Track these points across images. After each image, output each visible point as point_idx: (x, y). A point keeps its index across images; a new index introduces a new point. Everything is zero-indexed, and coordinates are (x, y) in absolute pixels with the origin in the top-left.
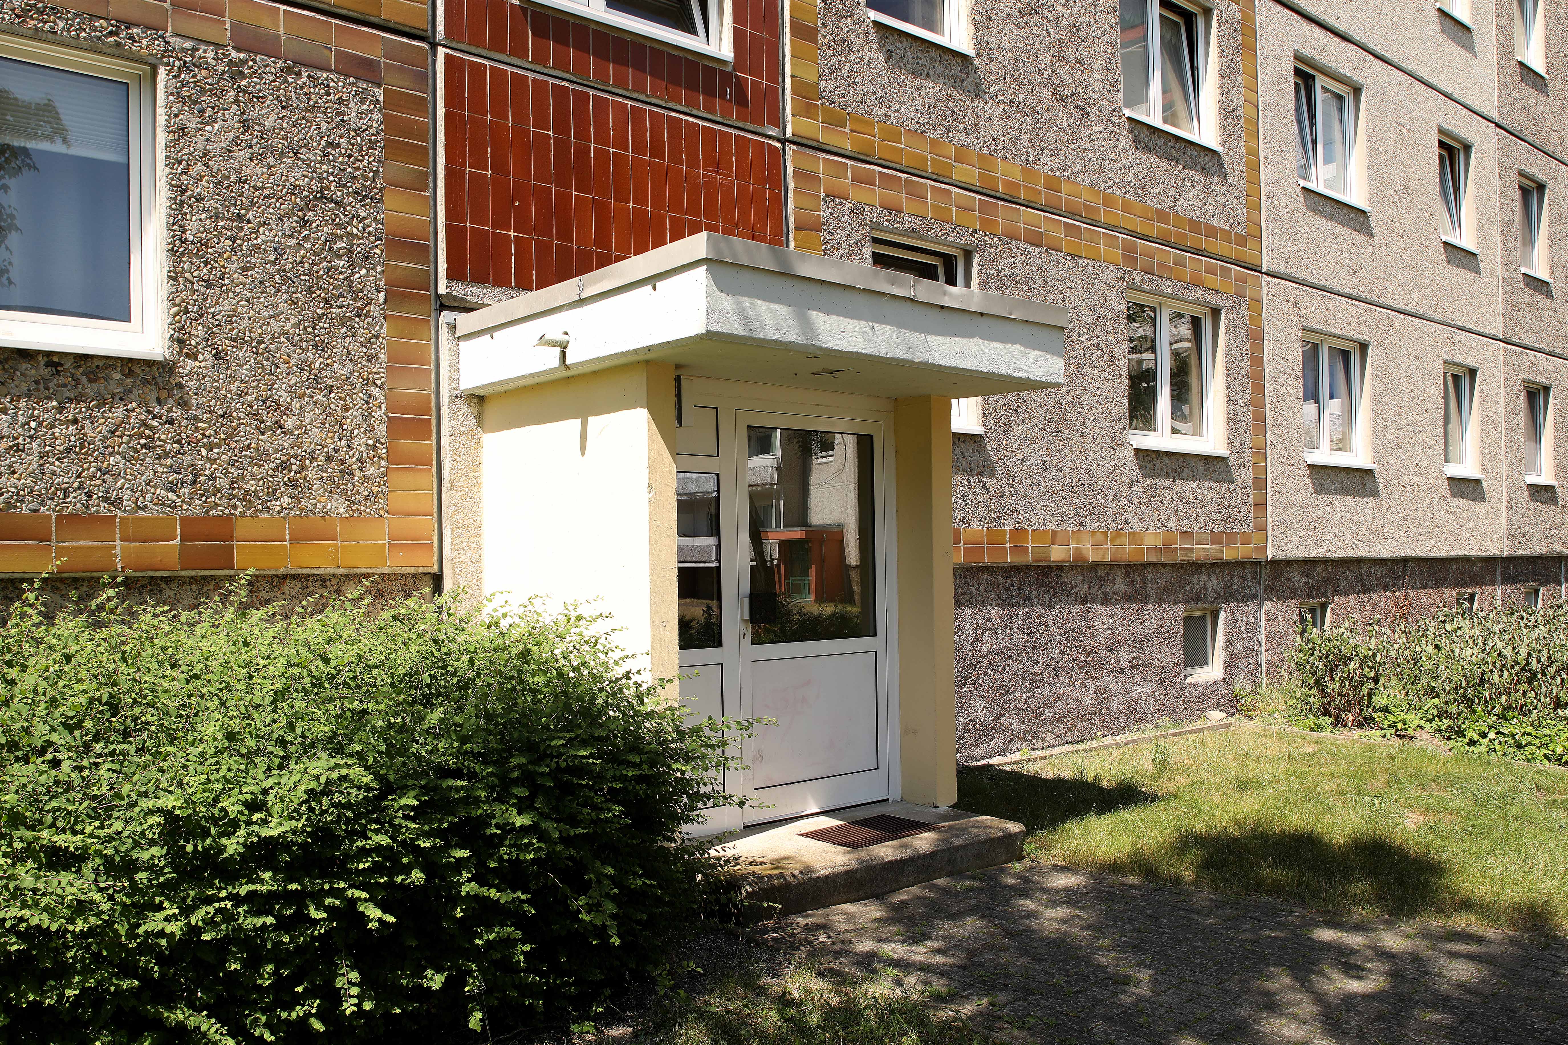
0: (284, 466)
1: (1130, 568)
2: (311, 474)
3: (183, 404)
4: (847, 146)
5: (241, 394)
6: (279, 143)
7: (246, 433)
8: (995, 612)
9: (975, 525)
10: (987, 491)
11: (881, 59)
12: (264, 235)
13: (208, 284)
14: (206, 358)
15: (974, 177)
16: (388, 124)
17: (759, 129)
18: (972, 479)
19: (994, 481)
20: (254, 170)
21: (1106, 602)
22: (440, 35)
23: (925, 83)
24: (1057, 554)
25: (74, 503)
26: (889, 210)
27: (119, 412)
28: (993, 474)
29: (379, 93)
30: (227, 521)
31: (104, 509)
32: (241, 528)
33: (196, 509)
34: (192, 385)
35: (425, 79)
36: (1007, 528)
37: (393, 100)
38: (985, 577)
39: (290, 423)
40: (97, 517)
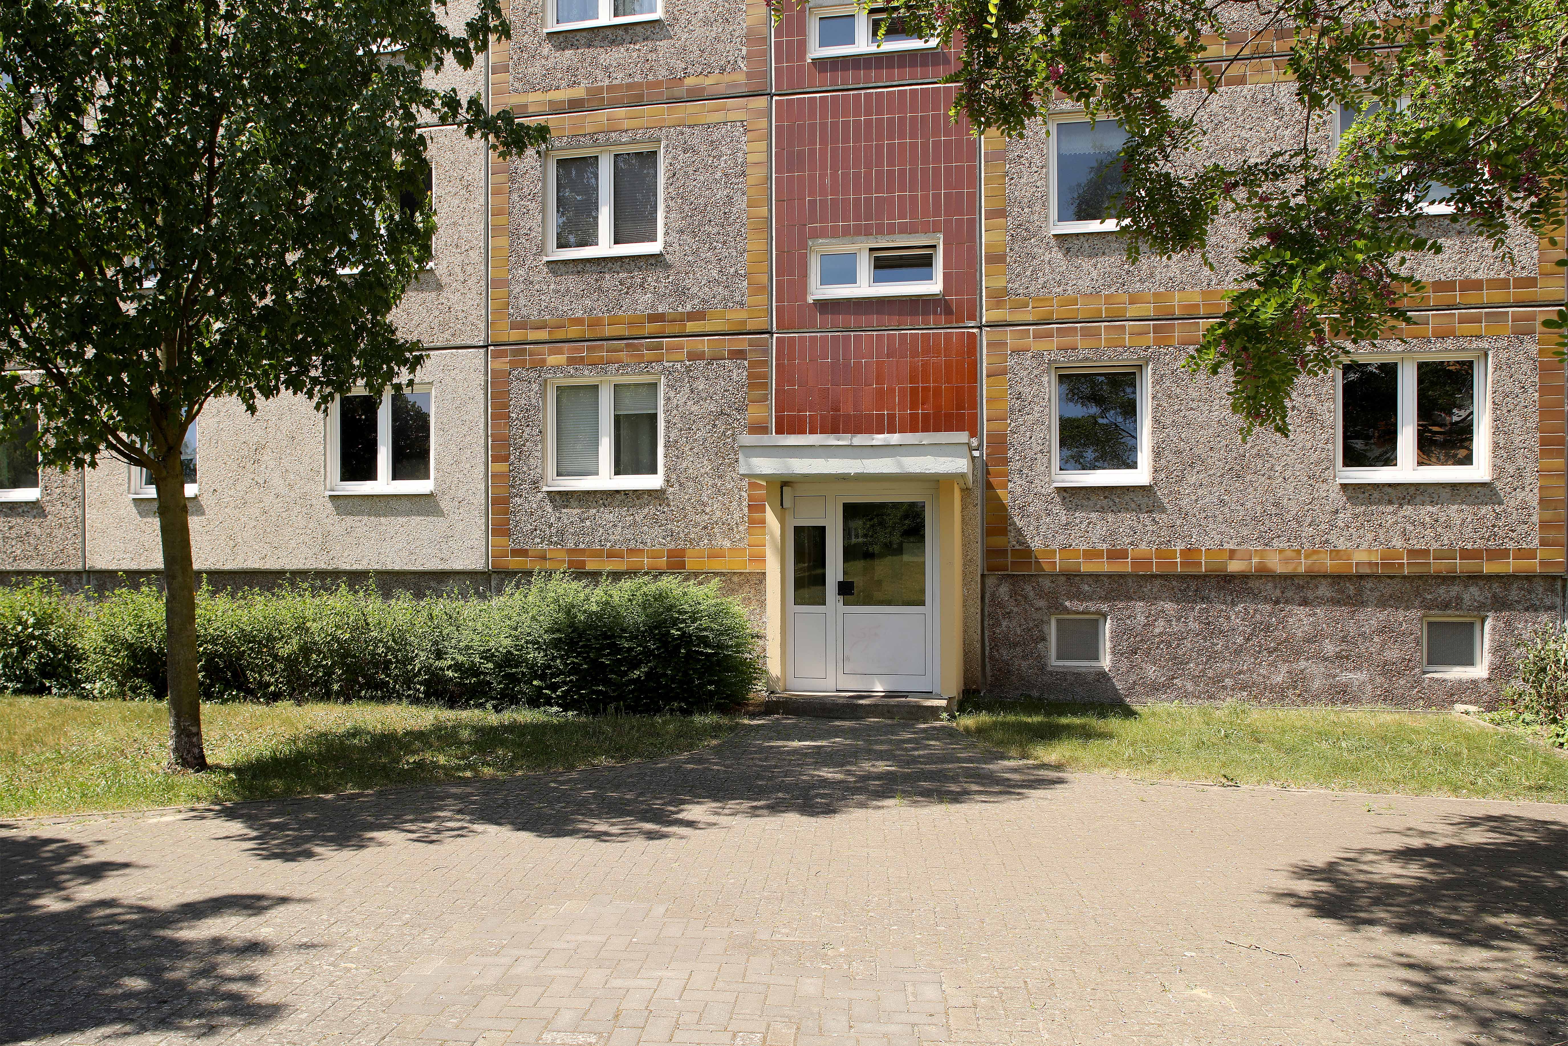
0: (705, 528)
1: (1337, 579)
2: (716, 530)
3: (668, 505)
4: (1030, 318)
5: (689, 499)
6: (704, 395)
7: (692, 516)
8: (1170, 607)
9: (1143, 546)
10: (1157, 523)
11: (1060, 255)
12: (699, 434)
13: (678, 458)
14: (676, 485)
15: (1149, 309)
16: (749, 377)
17: (961, 325)
18: (1141, 516)
19: (1164, 516)
20: (695, 408)
21: (1305, 602)
22: (774, 329)
23: (1099, 260)
24: (1234, 566)
25: (632, 545)
26: (1066, 350)
27: (647, 510)
28: (1163, 510)
29: (746, 363)
30: (683, 550)
31: (641, 546)
32: (689, 553)
33: (672, 546)
34: (671, 498)
35: (766, 352)
36: (1178, 548)
37: (752, 364)
38: (1158, 582)
39: (708, 510)
40: (639, 550)
